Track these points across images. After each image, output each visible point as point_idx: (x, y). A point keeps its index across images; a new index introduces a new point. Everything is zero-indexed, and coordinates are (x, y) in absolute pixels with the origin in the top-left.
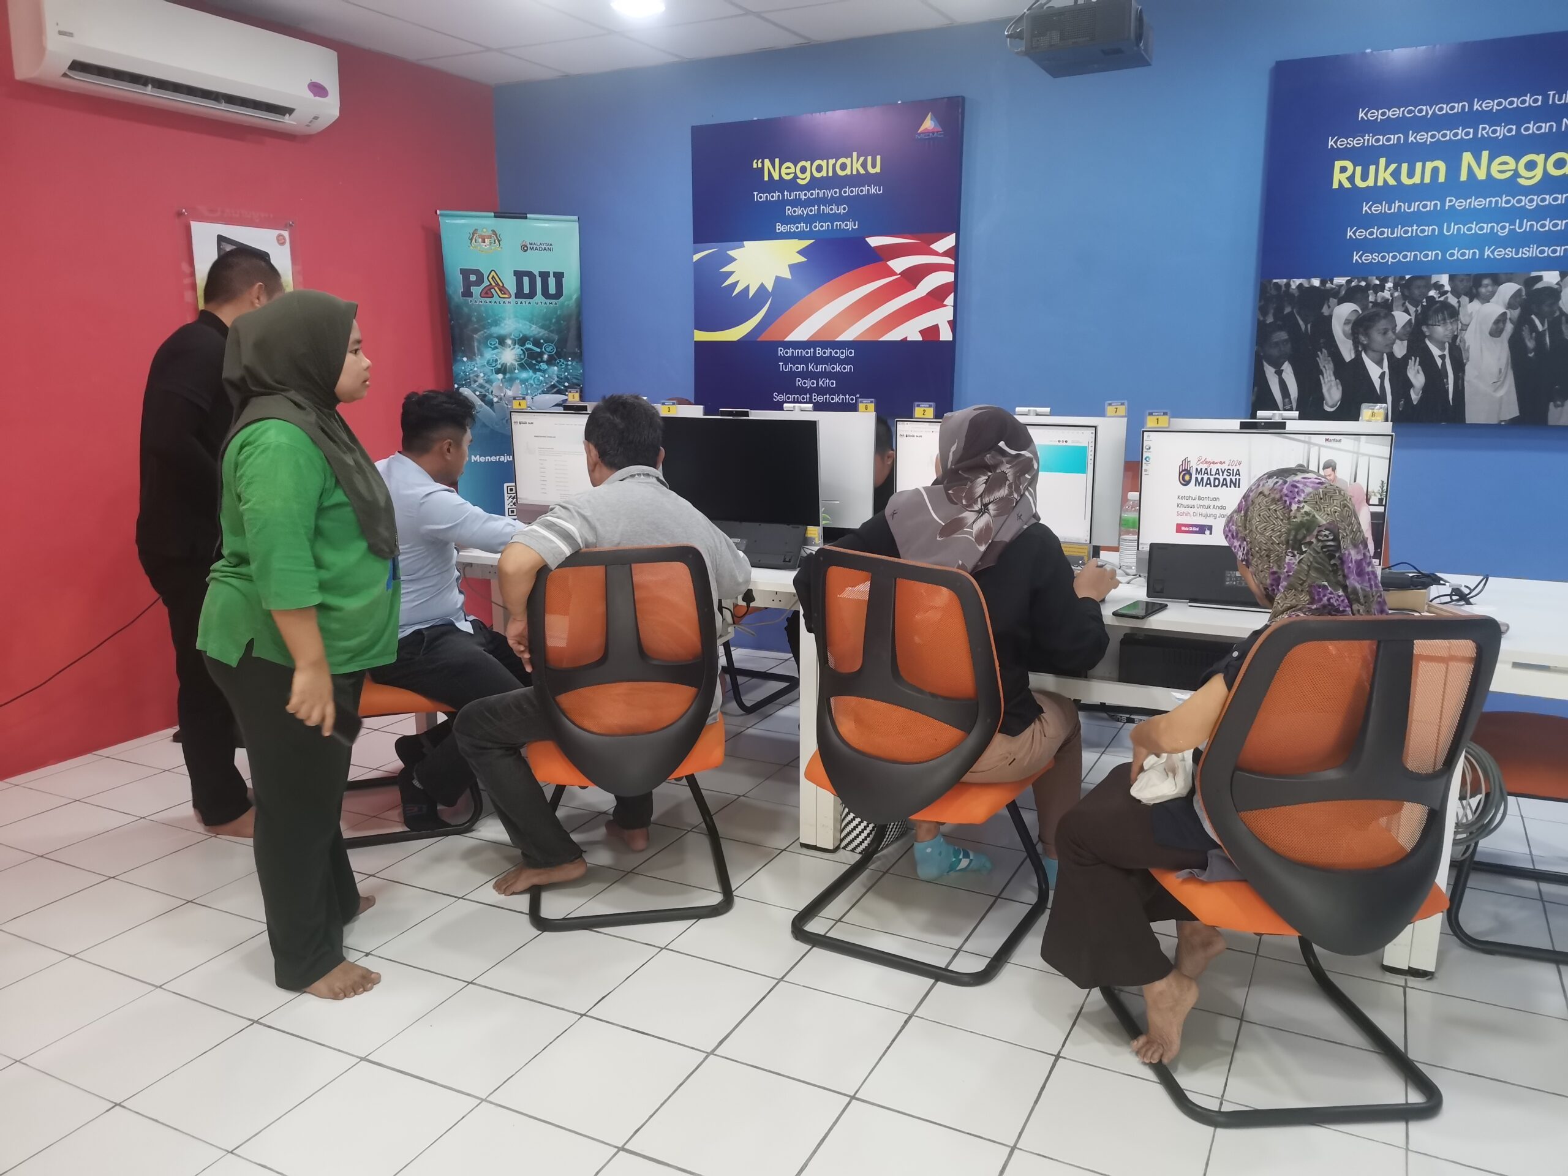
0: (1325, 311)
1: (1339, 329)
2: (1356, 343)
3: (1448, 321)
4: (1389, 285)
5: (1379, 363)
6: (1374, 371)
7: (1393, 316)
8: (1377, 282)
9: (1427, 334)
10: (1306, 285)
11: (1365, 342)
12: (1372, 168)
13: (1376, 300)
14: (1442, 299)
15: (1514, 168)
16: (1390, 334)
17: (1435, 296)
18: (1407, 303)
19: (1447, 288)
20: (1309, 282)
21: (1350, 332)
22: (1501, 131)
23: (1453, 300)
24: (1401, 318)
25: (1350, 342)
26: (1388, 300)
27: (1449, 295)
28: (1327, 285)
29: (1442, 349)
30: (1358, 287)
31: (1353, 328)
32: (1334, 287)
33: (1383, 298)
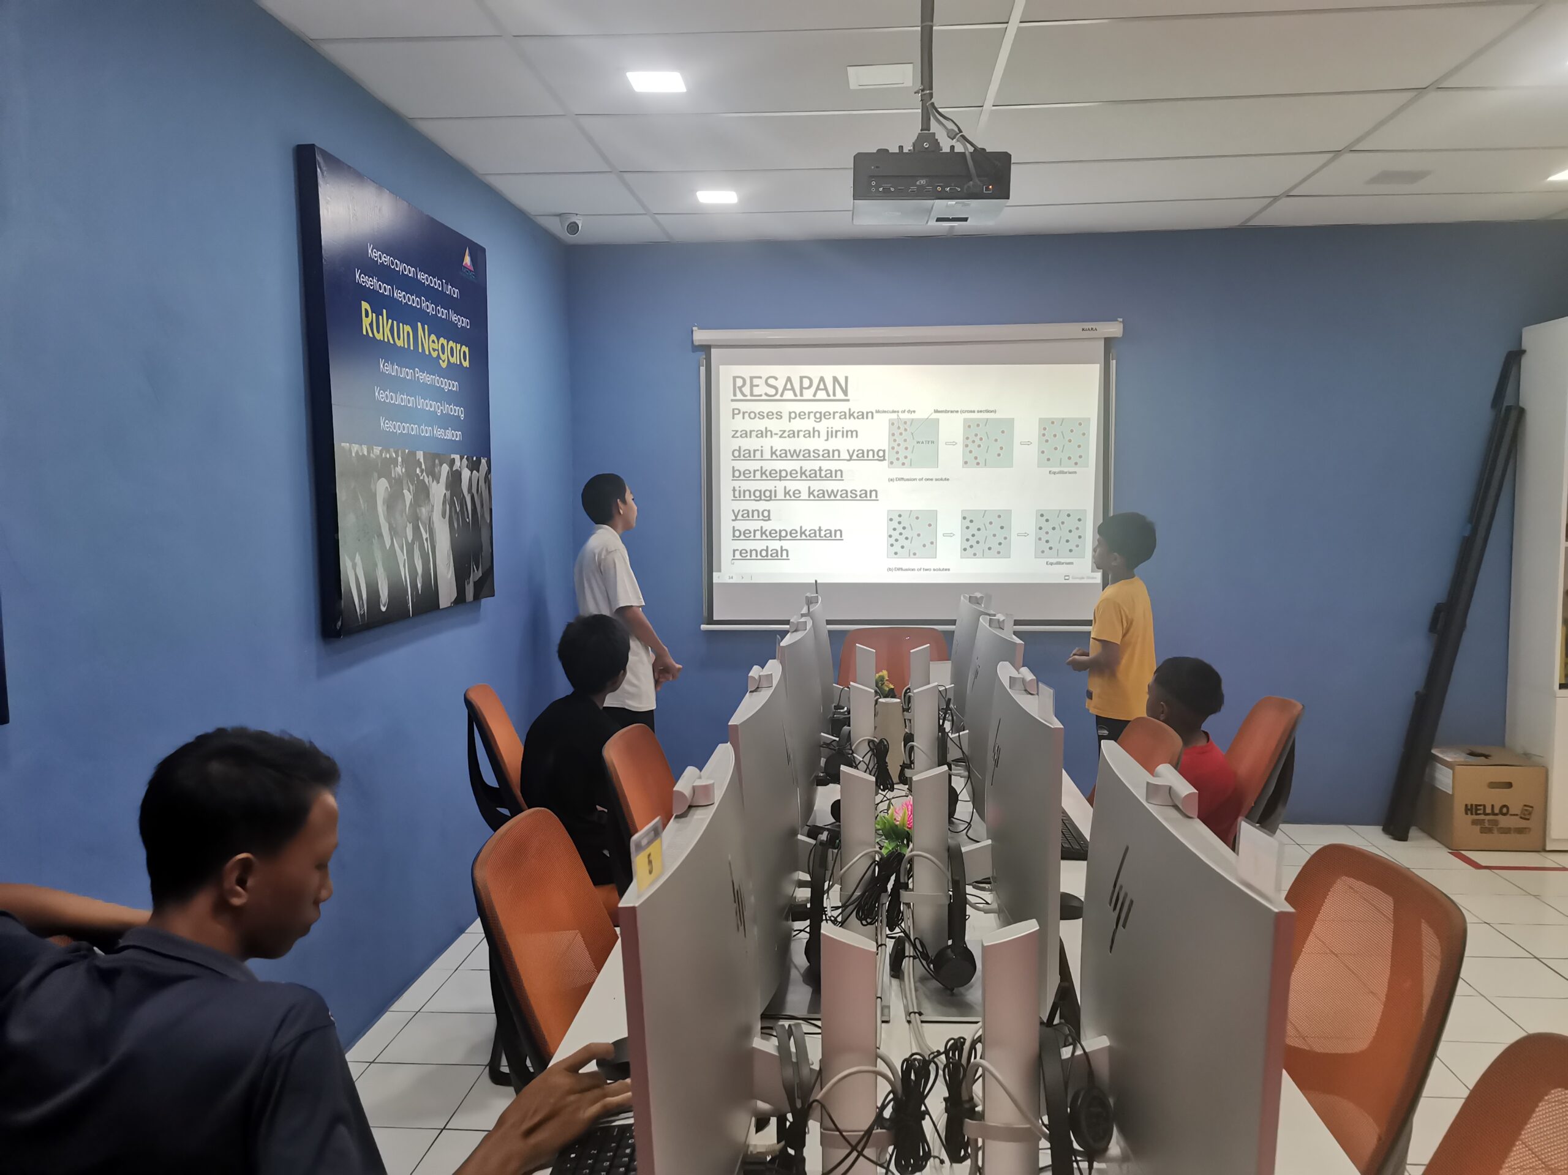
0: (372, 486)
1: (381, 509)
2: (391, 528)
3: (426, 502)
4: (400, 459)
5: (402, 551)
6: (402, 557)
7: (403, 494)
8: (394, 455)
9: (419, 515)
10: (361, 454)
11: (394, 526)
12: (380, 317)
13: (395, 475)
14: (422, 478)
15: (437, 348)
16: (404, 514)
17: (420, 474)
18: (409, 482)
19: (423, 467)
20: (362, 450)
21: (386, 513)
22: (430, 308)
23: (426, 480)
24: (408, 497)
25: (387, 525)
26: (400, 476)
27: (424, 474)
28: (372, 455)
29: (426, 533)
30: (386, 457)
31: (388, 507)
32: (374, 457)
33: (399, 474)
